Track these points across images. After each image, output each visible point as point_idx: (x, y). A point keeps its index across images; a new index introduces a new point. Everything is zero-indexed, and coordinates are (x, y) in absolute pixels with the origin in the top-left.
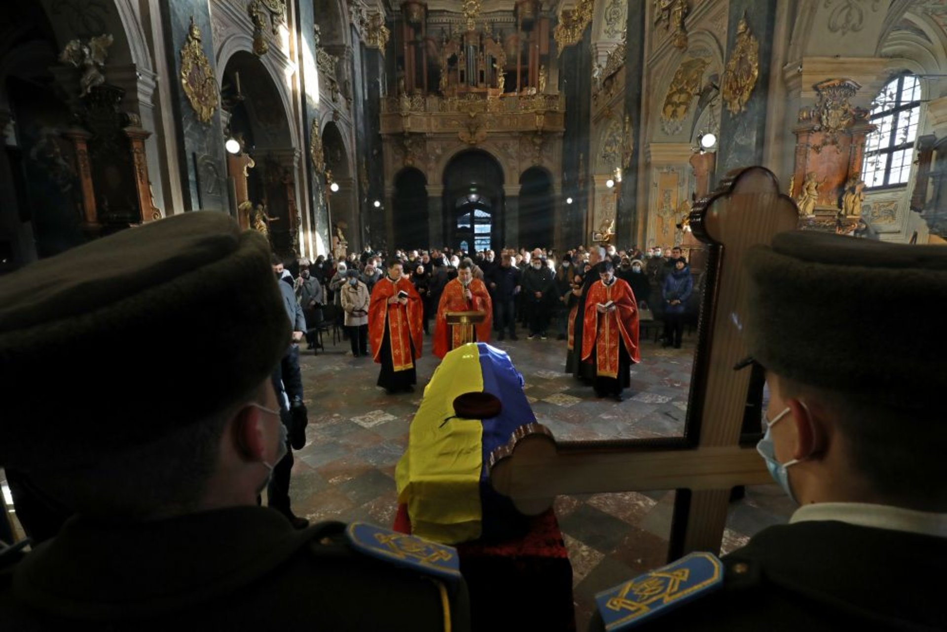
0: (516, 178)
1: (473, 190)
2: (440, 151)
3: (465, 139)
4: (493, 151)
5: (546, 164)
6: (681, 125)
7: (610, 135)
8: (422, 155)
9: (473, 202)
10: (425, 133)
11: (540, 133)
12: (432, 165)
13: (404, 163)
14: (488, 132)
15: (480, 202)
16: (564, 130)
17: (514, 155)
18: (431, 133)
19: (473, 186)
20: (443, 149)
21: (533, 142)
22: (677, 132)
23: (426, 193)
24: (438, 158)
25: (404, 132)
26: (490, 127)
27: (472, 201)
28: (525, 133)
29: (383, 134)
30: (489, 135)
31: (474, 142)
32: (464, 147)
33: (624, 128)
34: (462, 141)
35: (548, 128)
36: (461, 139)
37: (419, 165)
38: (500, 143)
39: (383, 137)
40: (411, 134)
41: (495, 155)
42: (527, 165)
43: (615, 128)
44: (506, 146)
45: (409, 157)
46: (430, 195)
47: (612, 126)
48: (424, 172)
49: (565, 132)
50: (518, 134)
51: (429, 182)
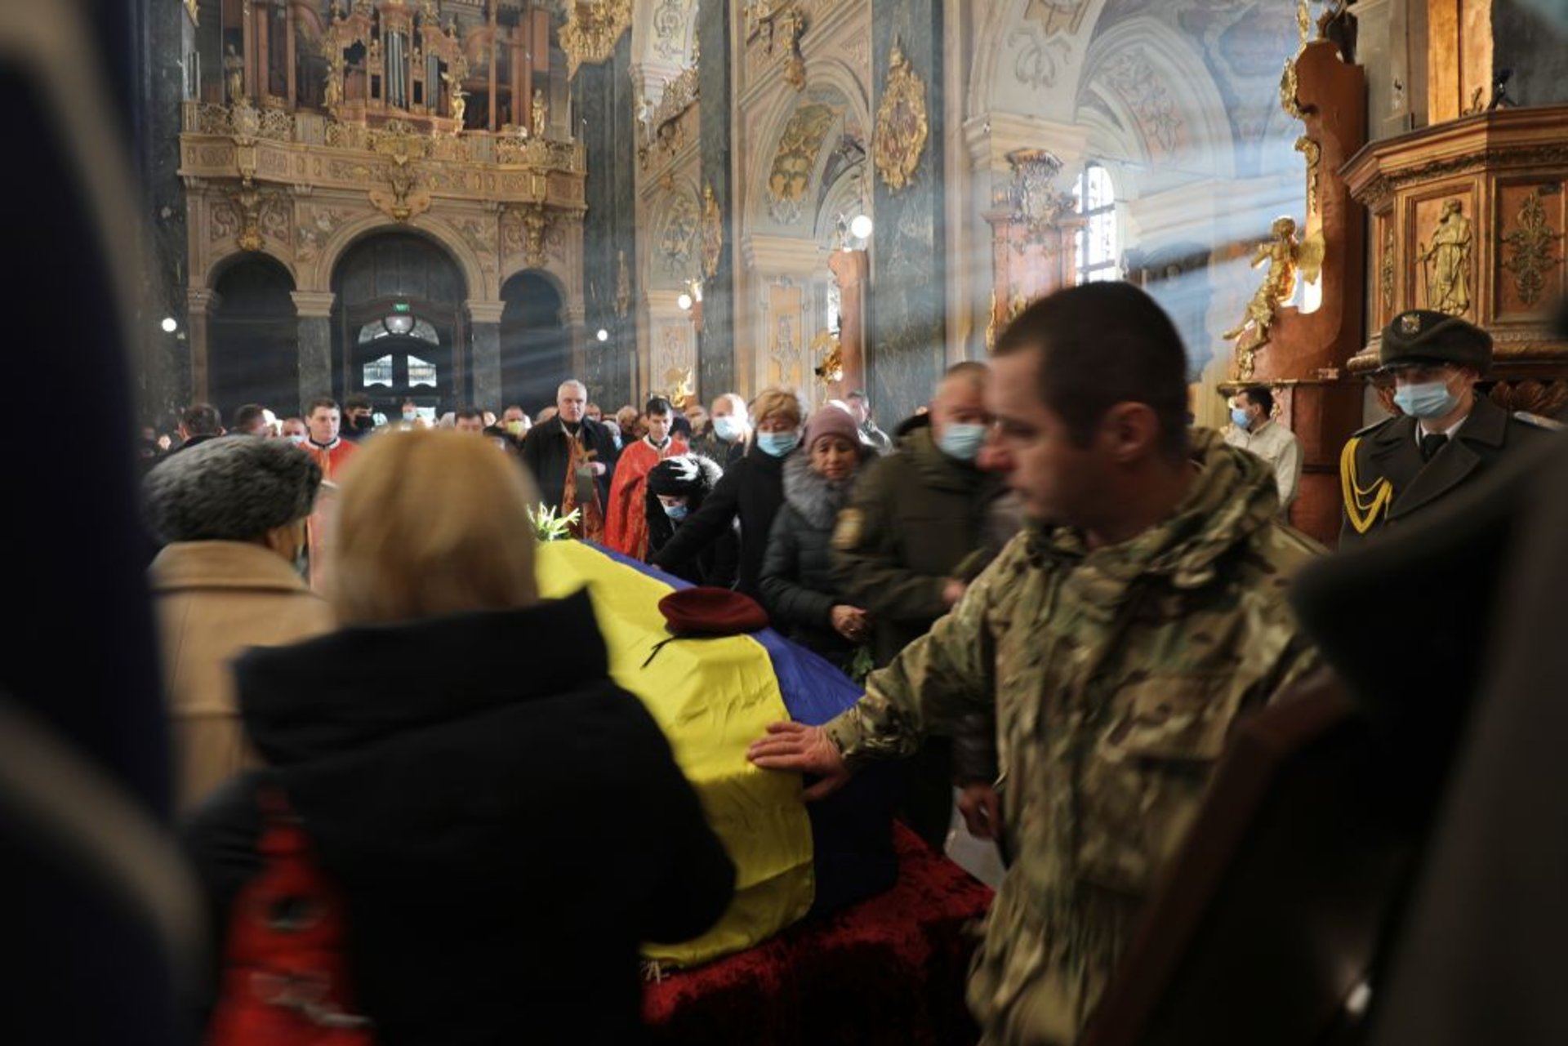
0: (495, 292)
1: (400, 307)
2: (328, 223)
3: (384, 206)
4: (445, 234)
5: (553, 266)
6: (799, 209)
7: (673, 222)
8: (283, 228)
9: (399, 334)
10: (292, 185)
11: (539, 209)
12: (308, 250)
13: (237, 243)
14: (432, 197)
15: (412, 334)
16: (585, 207)
17: (489, 245)
18: (307, 186)
19: (402, 301)
20: (334, 221)
21: (527, 223)
22: (793, 221)
23: (293, 307)
24: (322, 240)
25: (242, 178)
26: (437, 188)
27: (394, 332)
28: (509, 206)
29: (188, 177)
30: (435, 202)
31: (403, 213)
32: (381, 221)
33: (703, 207)
34: (378, 209)
35: (554, 200)
36: (376, 204)
37: (275, 248)
38: (460, 221)
39: (186, 182)
40: (257, 183)
41: (447, 242)
42: (515, 265)
43: (681, 209)
44: (471, 226)
45: (251, 230)
46: (301, 312)
47: (675, 205)
48: (286, 263)
49: (587, 212)
50: (495, 206)
51: (300, 285)
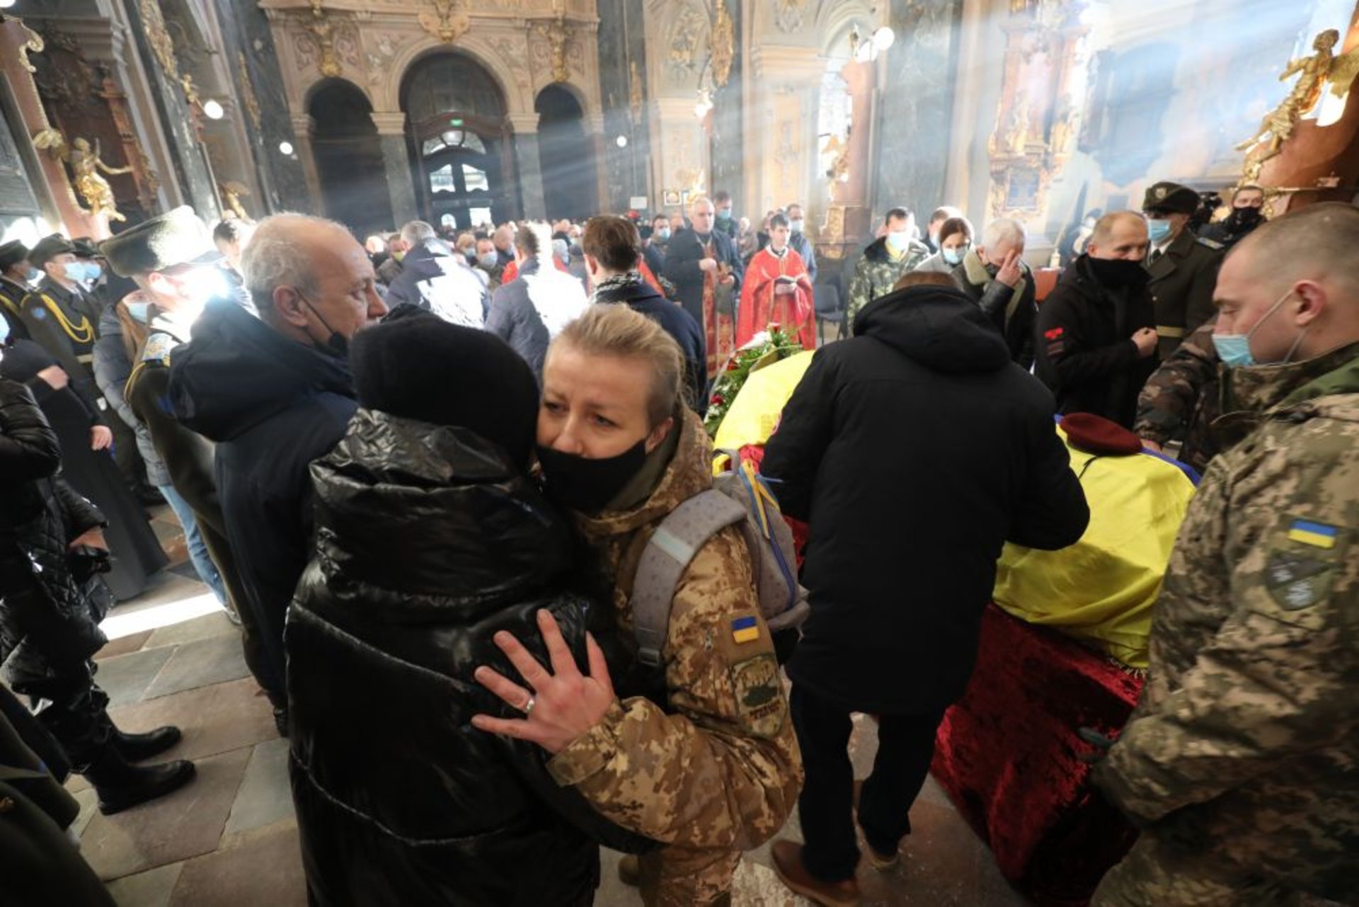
0: (530, 103)
1: (456, 122)
2: (388, 48)
3: (433, 28)
4: (485, 53)
5: (575, 80)
6: (802, 17)
7: (679, 33)
8: (353, 54)
9: (453, 146)
10: (354, 12)
11: (560, 24)
12: (377, 74)
13: (320, 70)
14: (471, 17)
15: (463, 146)
16: (598, 20)
17: (522, 61)
18: (367, 12)
19: (456, 117)
20: (393, 45)
21: (550, 39)
22: (796, 29)
23: (373, 126)
24: (386, 63)
25: (312, 9)
26: (474, 7)
27: (449, 144)
28: (533, 22)
29: (269, 9)
30: (474, 22)
31: (448, 34)
32: (431, 43)
33: (713, 18)
34: (427, 31)
35: (572, 15)
36: (425, 27)
37: (351, 74)
38: (495, 39)
39: (268, 14)
40: (326, 11)
41: (488, 60)
42: (545, 79)
43: (686, 19)
44: (505, 44)
45: (328, 58)
46: (381, 131)
47: (682, 16)
48: (362, 87)
49: (600, 25)
50: (522, 24)
51: (376, 107)
